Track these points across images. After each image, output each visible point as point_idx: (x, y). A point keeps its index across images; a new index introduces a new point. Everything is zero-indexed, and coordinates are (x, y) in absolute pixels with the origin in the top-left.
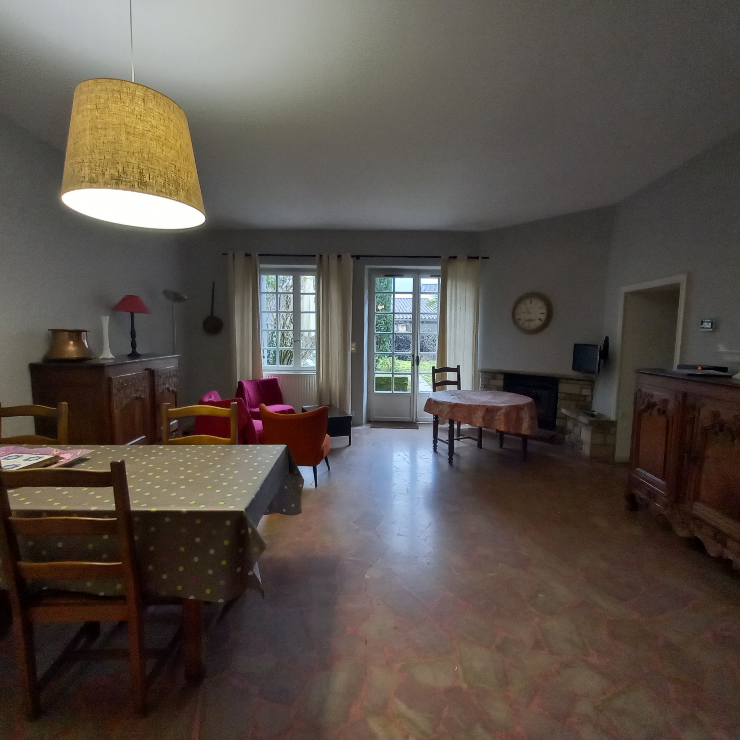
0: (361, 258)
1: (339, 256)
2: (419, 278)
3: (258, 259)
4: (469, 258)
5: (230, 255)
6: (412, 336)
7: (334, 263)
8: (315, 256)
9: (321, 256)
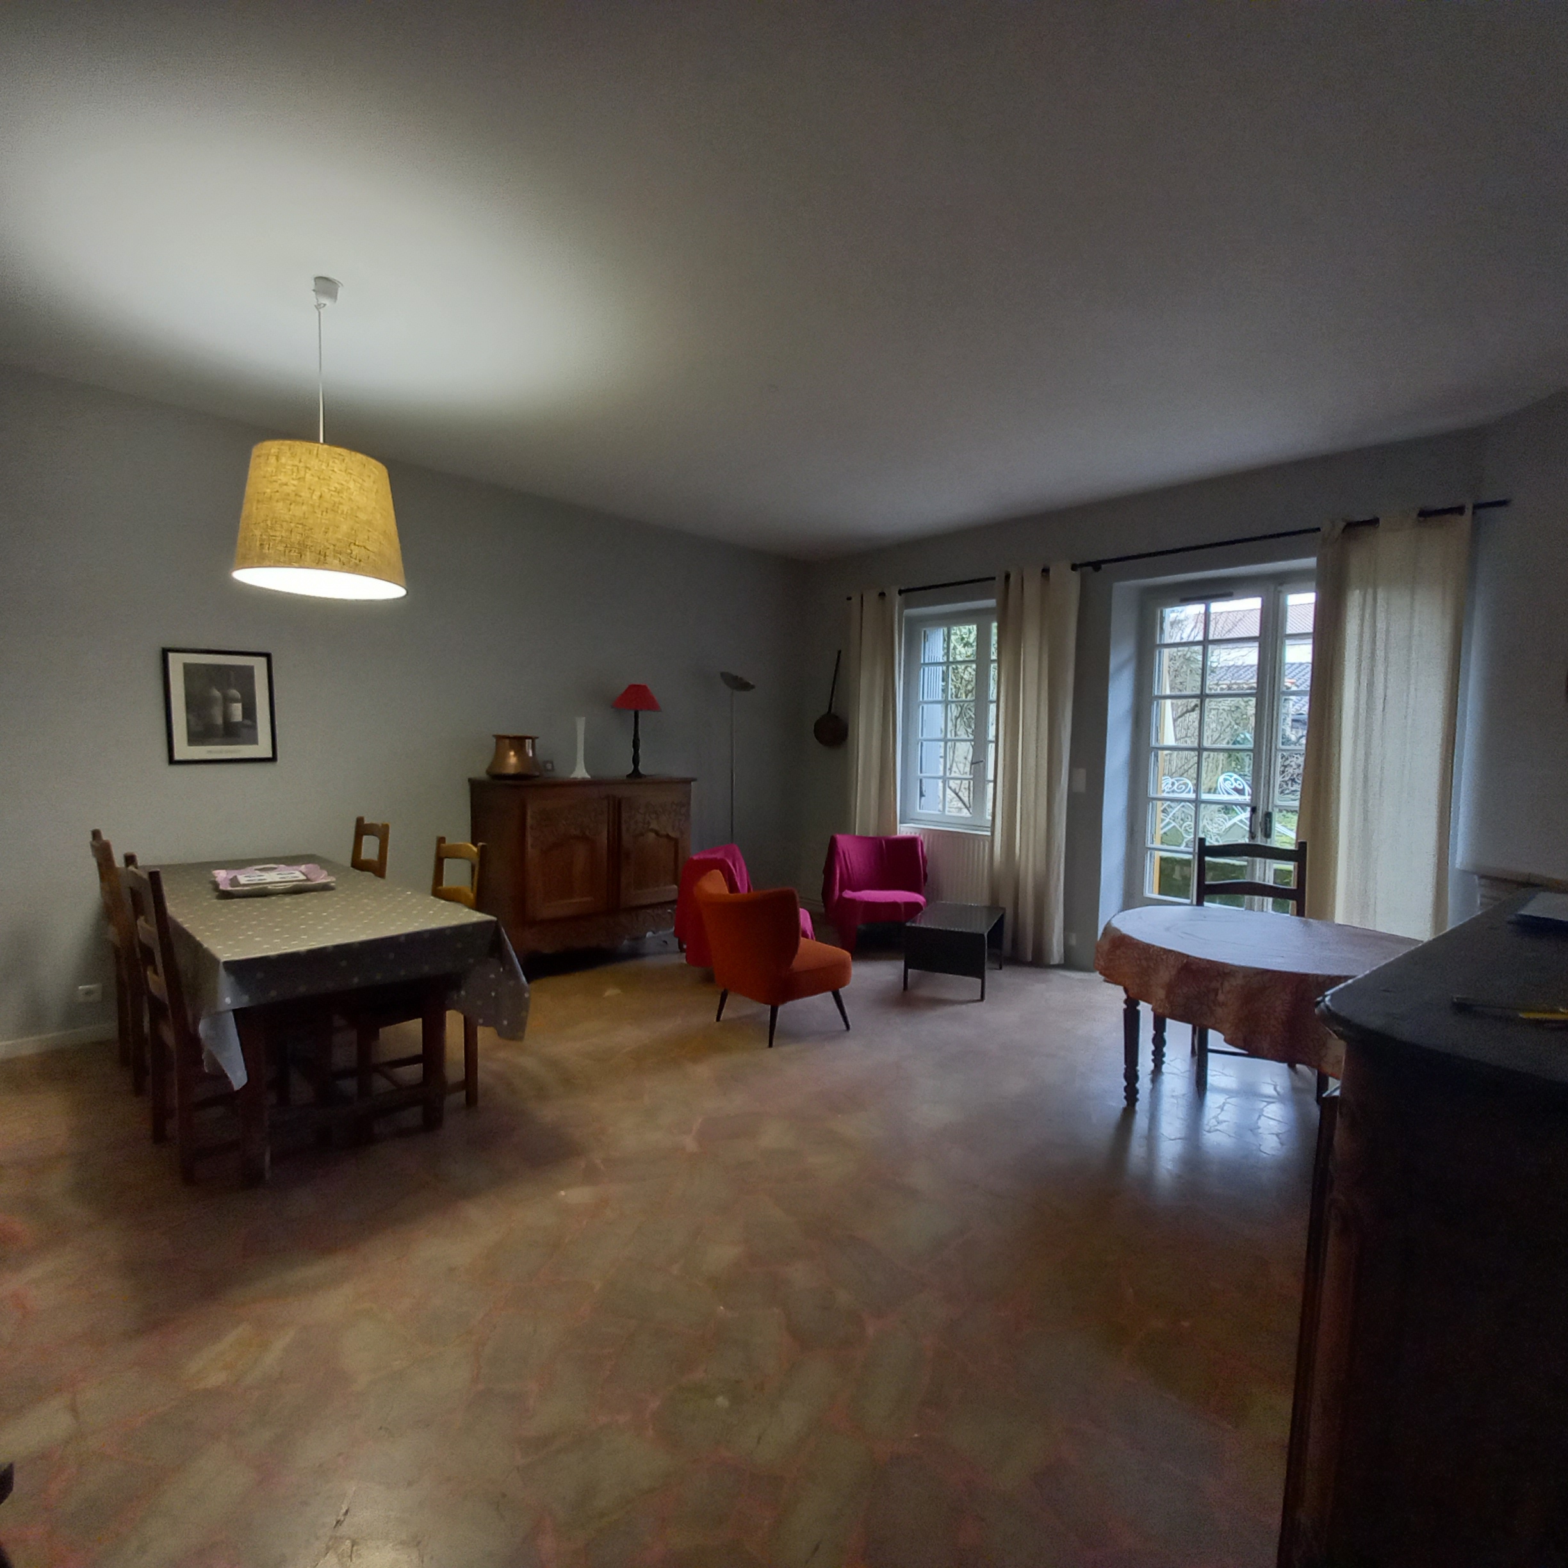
0: (1103, 566)
1: (1046, 571)
2: (1281, 596)
3: (898, 600)
4: (1425, 514)
5: (856, 600)
6: (1254, 755)
7: (1032, 589)
8: (994, 579)
9: (1007, 577)
